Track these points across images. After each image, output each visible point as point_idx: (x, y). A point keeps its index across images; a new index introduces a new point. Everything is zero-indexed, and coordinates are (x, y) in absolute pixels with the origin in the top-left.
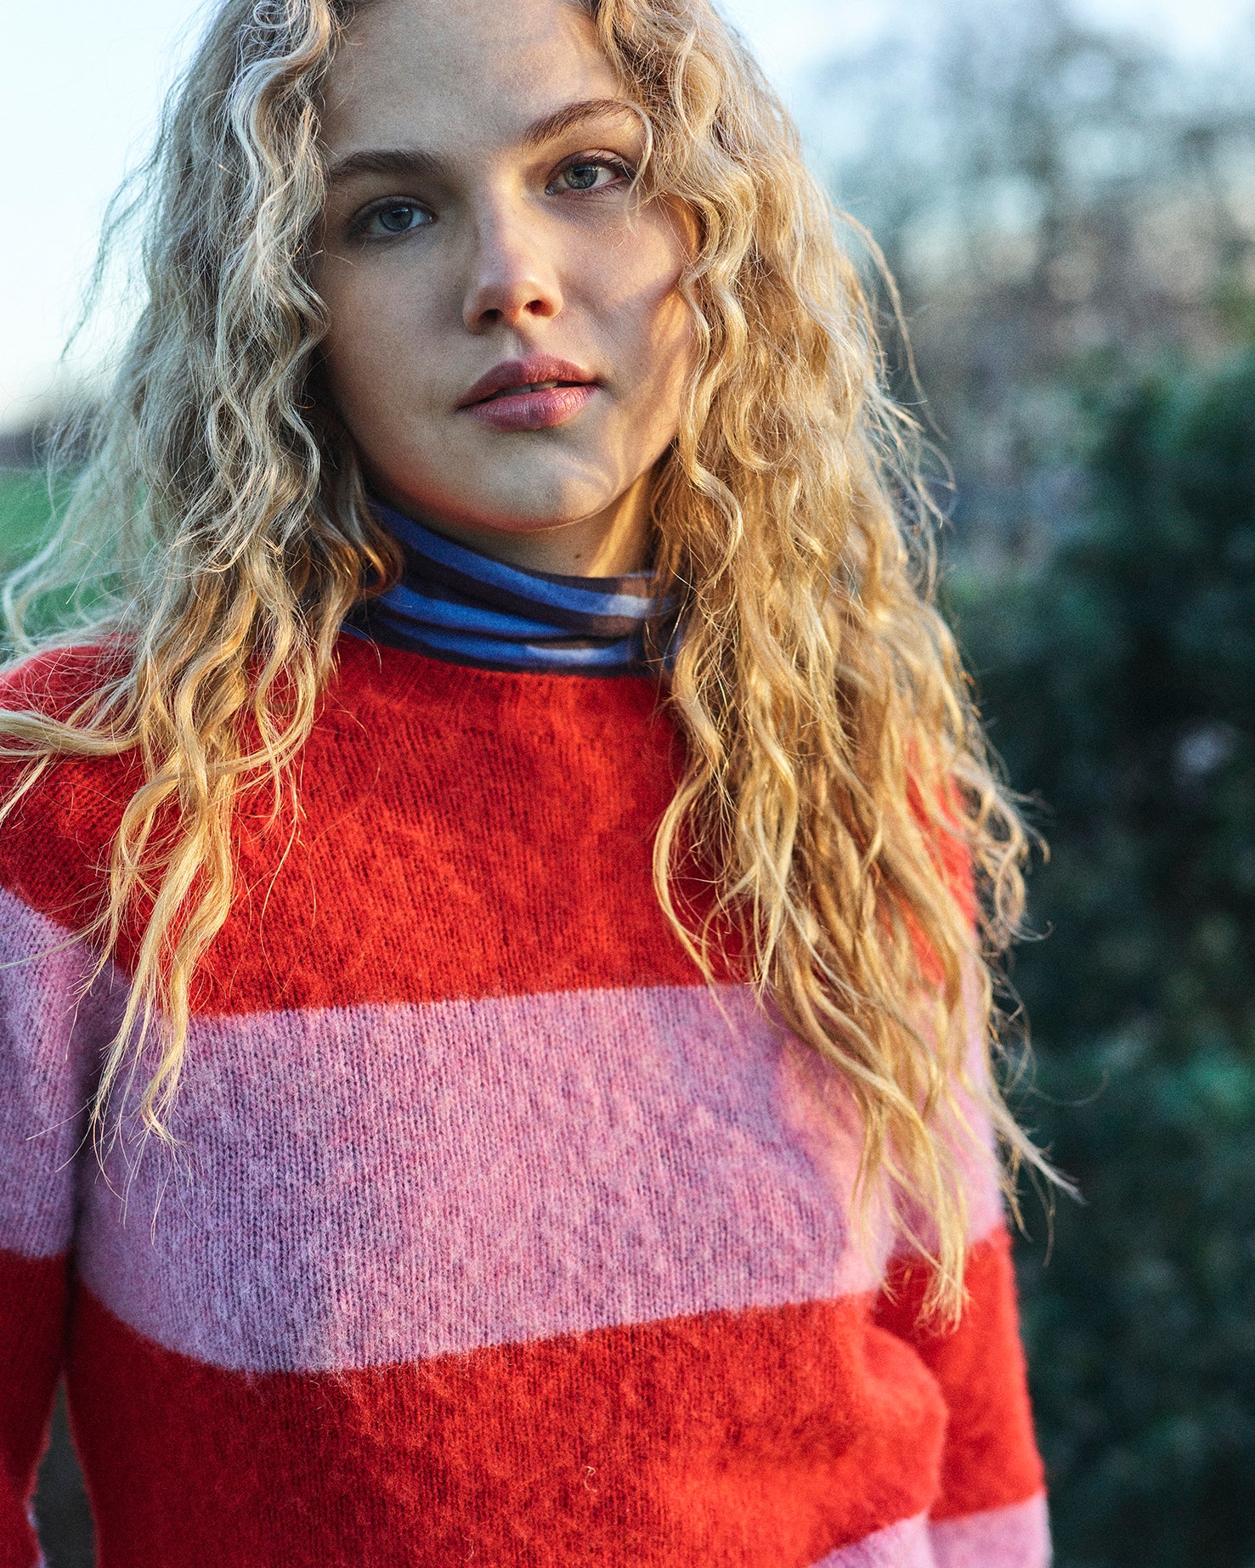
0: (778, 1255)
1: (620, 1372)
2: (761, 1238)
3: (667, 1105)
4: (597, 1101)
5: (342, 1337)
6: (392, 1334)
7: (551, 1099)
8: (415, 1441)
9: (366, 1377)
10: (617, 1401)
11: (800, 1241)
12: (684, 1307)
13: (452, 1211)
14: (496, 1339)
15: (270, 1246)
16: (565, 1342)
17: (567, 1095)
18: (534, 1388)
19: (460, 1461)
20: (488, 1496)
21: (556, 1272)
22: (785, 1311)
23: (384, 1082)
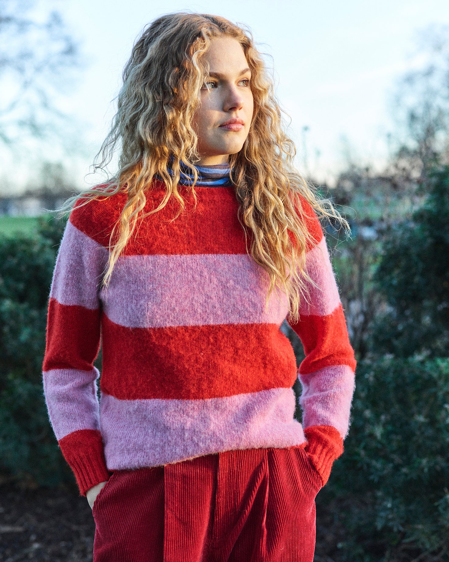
0: (246, 313)
1: (209, 334)
2: (242, 309)
3: (224, 280)
4: (207, 277)
5: (148, 321)
6: (159, 321)
7: (197, 277)
8: (164, 344)
9: (154, 329)
10: (209, 340)
11: (251, 310)
12: (222, 322)
13: (172, 297)
14: (182, 325)
15: (134, 301)
16: (198, 327)
17: (201, 276)
18: (190, 336)
19: (174, 349)
20: (180, 357)
21: (196, 312)
22: (247, 325)
23: (160, 270)
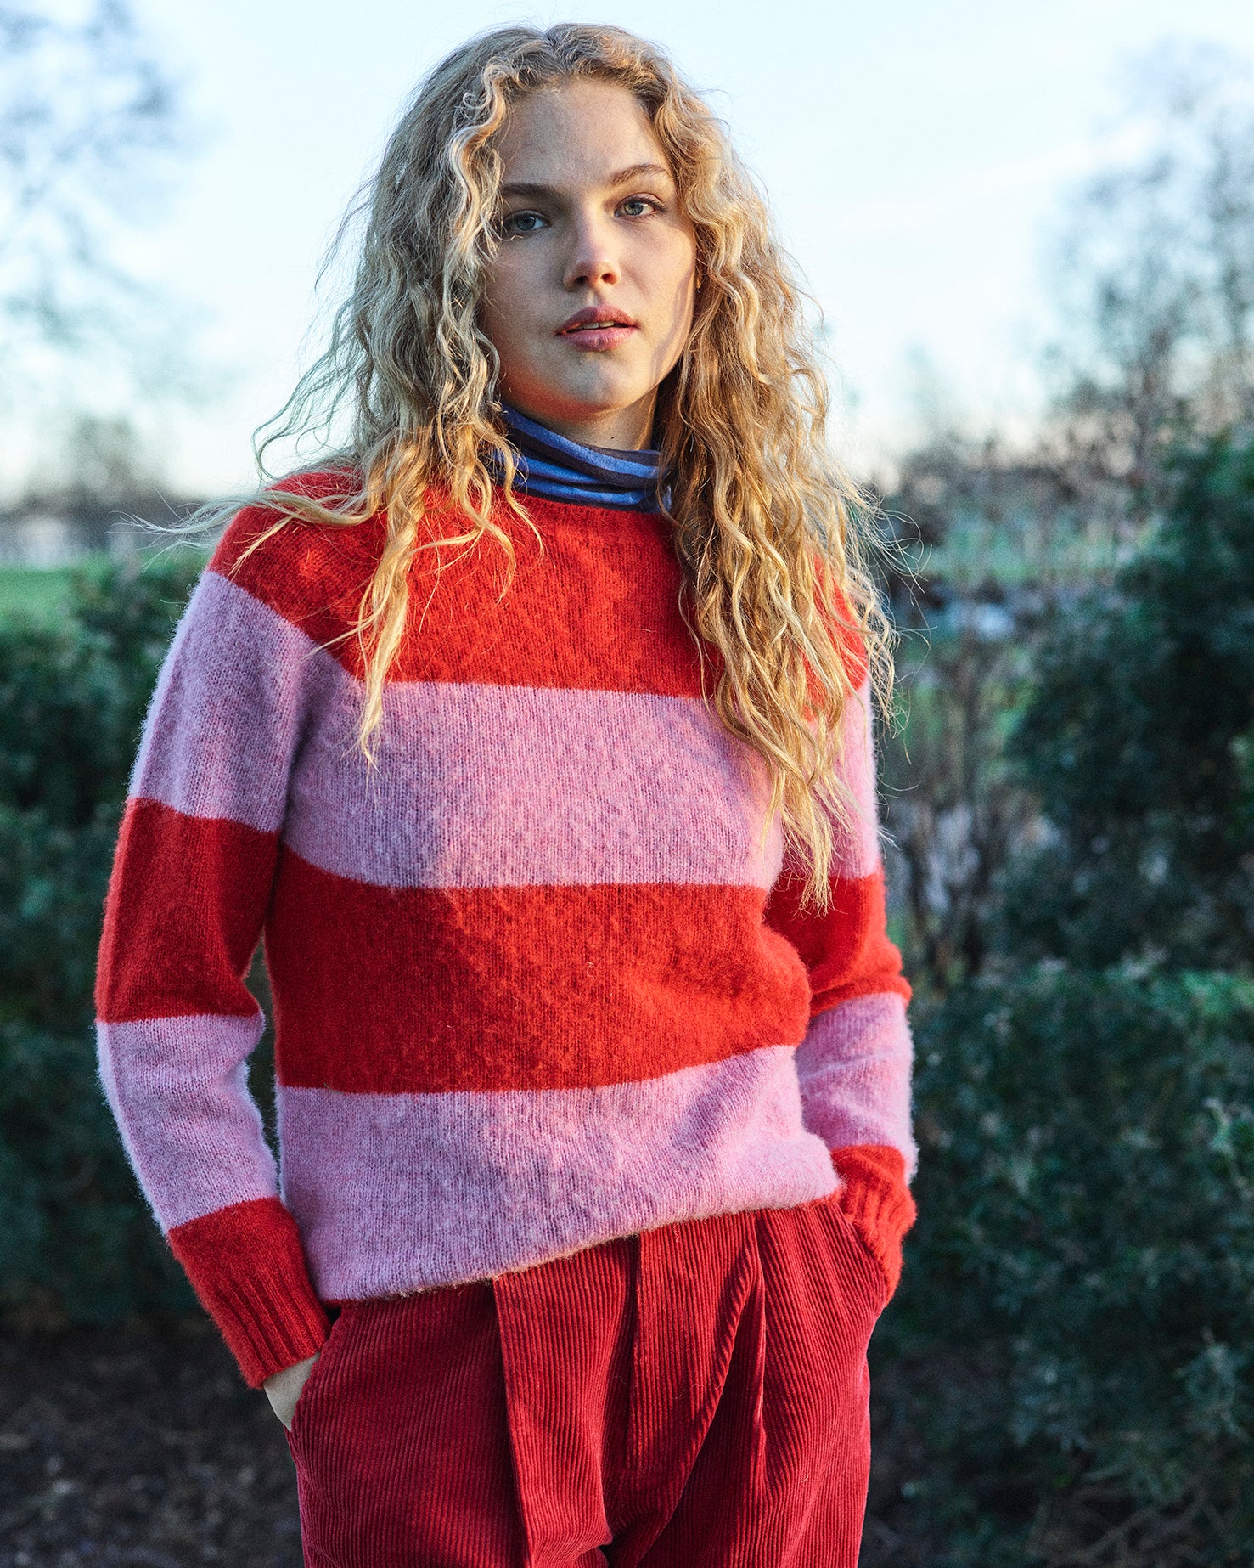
0: (708, 855)
1: (610, 911)
2: (697, 843)
3: (647, 761)
4: (605, 753)
5: (449, 867)
6: (478, 868)
7: (580, 750)
8: (488, 934)
9: (462, 893)
10: (608, 926)
11: (722, 848)
12: (649, 877)
13: (517, 803)
14: (538, 881)
15: (411, 812)
16: (581, 889)
17: (588, 748)
18: (560, 913)
19: (514, 950)
20: (529, 973)
21: (577, 847)
22: (709, 888)
23: (481, 727)
